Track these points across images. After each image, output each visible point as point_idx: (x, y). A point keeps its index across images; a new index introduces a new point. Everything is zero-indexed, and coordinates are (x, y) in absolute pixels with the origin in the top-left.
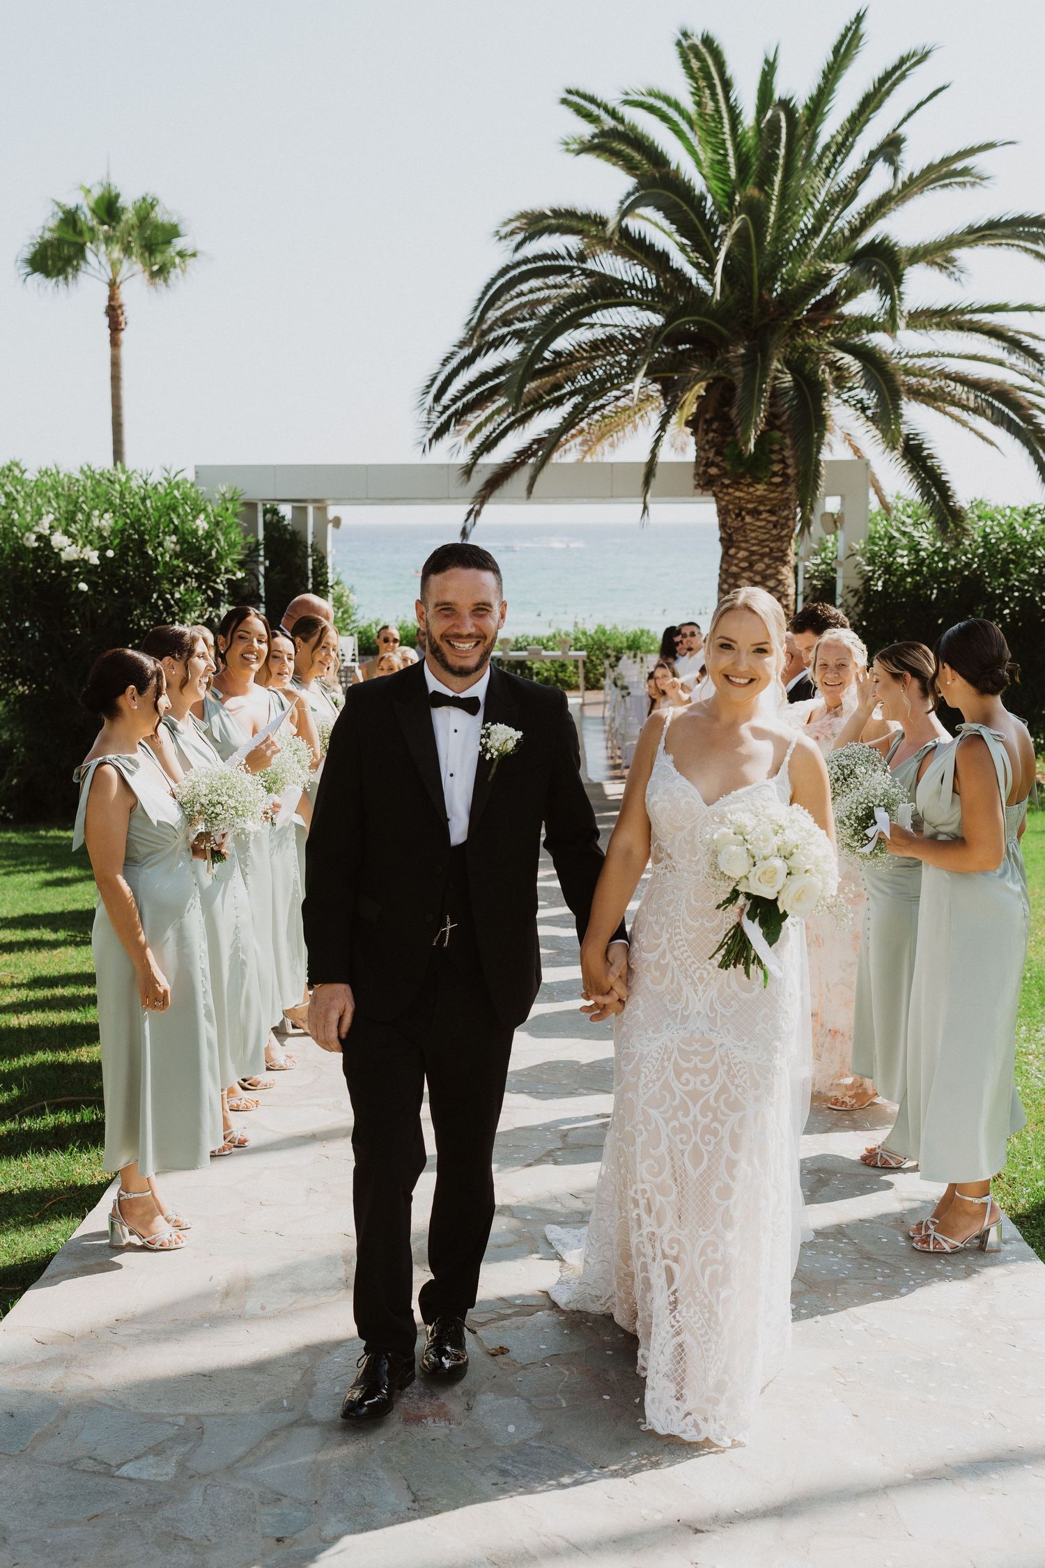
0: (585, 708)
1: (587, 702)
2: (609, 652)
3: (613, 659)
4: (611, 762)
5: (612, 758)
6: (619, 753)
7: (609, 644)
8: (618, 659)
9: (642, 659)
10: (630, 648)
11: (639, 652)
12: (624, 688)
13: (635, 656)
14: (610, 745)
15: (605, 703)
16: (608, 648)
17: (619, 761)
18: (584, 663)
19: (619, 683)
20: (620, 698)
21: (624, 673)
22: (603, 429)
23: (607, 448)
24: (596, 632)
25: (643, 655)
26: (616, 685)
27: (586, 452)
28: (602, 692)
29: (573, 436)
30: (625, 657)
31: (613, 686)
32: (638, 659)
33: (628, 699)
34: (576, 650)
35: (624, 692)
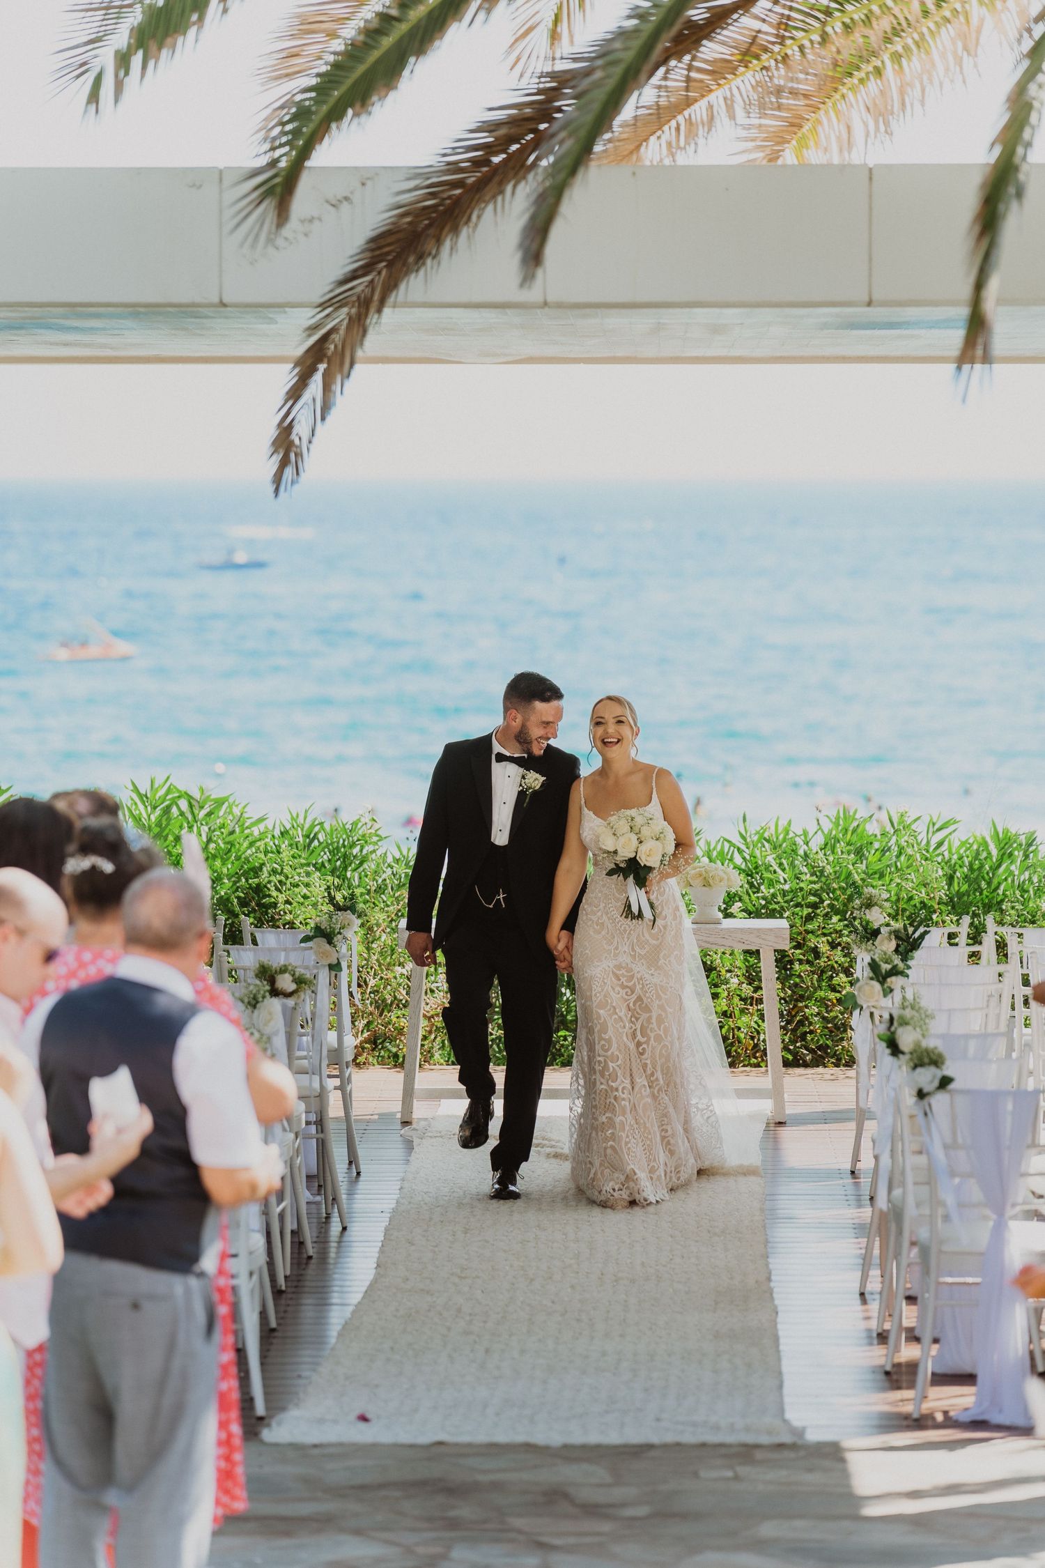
0: (785, 1132)
1: (790, 1110)
2: (876, 917)
3: (886, 945)
4: (878, 1356)
5: (882, 1337)
6: (909, 1316)
7: (877, 890)
8: (908, 945)
9: (1001, 946)
10: (957, 905)
11: (990, 921)
12: (926, 1059)
13: (976, 937)
14: (874, 1285)
15: (861, 1116)
16: (869, 904)
17: (908, 1352)
18: (783, 961)
19: (907, 1039)
20: (910, 1099)
21: (926, 1002)
22: (838, 41)
23: (858, 118)
24: (829, 845)
25: (1008, 933)
26: (894, 1048)
27: (780, 140)
28: (851, 1073)
29: (721, 70)
30: (935, 937)
31: (882, 1047)
32: (988, 947)
33: (939, 1101)
34: (752, 913)
35: (926, 1078)
